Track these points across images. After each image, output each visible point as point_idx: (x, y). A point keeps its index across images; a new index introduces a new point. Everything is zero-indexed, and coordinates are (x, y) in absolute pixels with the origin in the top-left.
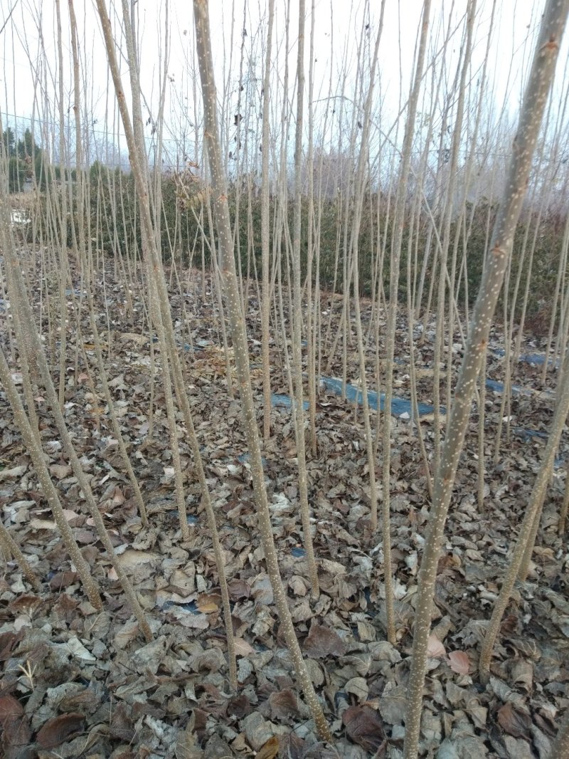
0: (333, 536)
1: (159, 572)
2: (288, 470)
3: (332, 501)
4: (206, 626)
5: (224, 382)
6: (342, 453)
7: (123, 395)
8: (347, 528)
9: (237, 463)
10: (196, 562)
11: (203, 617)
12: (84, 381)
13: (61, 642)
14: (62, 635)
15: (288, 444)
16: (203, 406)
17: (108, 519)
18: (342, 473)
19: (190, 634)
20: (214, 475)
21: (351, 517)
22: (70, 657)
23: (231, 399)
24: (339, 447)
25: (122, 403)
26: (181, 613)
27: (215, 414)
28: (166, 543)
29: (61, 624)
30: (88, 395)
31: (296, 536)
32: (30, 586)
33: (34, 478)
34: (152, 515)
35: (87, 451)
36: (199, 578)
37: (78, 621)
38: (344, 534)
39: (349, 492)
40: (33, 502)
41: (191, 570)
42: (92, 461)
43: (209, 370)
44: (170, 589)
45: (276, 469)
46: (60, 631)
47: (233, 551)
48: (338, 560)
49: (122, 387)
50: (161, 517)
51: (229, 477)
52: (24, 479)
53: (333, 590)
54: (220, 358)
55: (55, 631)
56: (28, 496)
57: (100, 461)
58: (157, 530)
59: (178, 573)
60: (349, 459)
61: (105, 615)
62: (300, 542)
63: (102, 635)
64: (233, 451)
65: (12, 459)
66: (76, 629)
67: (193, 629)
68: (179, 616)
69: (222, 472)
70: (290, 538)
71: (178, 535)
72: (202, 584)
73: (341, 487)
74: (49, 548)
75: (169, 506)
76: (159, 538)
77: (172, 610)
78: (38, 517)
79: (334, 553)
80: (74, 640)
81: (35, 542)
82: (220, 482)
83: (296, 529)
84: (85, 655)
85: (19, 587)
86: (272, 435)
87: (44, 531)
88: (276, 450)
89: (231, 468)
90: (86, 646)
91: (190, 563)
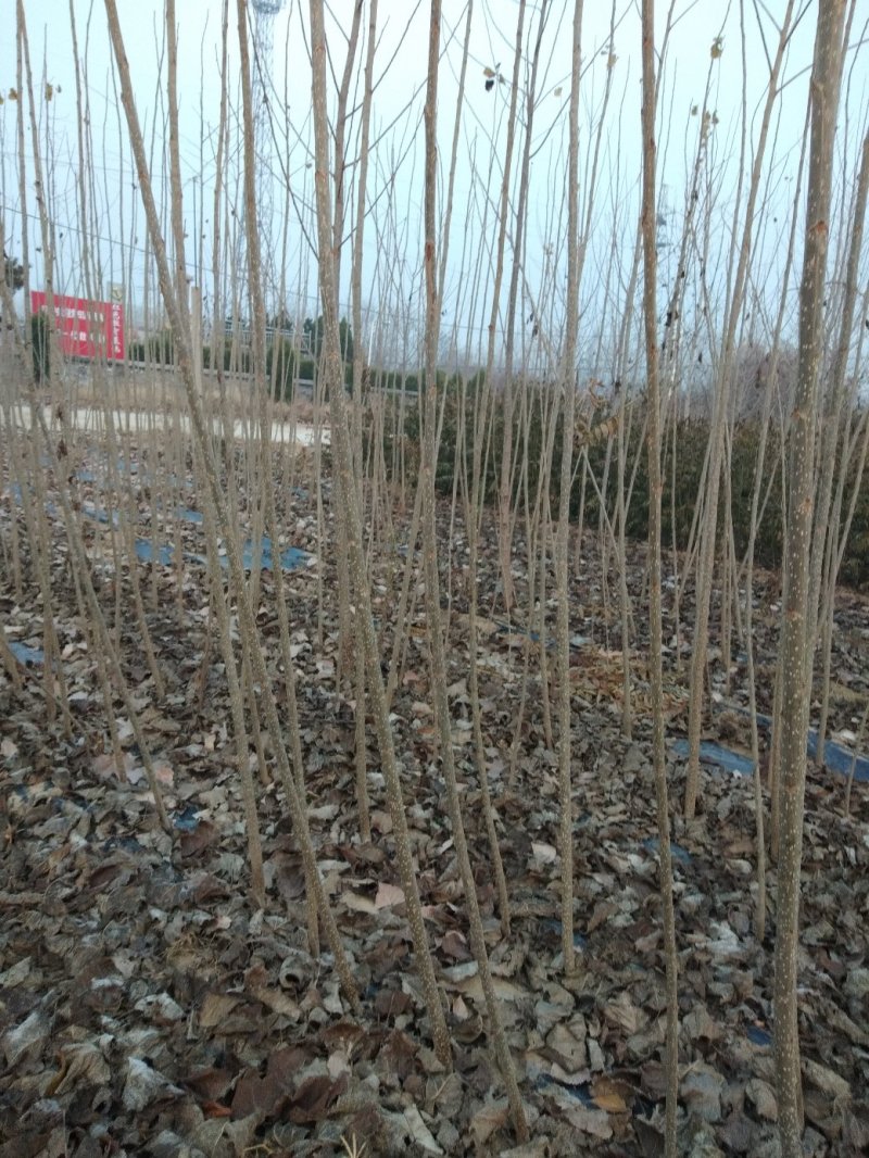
0: (822, 1019)
1: (530, 1022)
2: (731, 881)
3: (811, 950)
4: (607, 1135)
5: (614, 708)
6: (825, 864)
7: (464, 711)
8: (846, 1009)
9: (644, 854)
10: (587, 1017)
11: (603, 1117)
12: (411, 683)
13: (392, 1109)
14: (394, 1098)
15: (728, 833)
16: (584, 746)
17: (451, 913)
18: (826, 900)
19: (582, 1142)
20: (610, 869)
21: (850, 988)
22: (407, 1140)
23: (628, 739)
24: (819, 853)
25: (463, 724)
26: (567, 1101)
27: (603, 762)
28: (539, 973)
29: (393, 1080)
30: (417, 706)
31: (755, 1006)
32: (347, 1005)
33: (348, 827)
34: (516, 919)
35: (421, 796)
36: (593, 1044)
37: (414, 1080)
38: (841, 1020)
39: (841, 940)
40: (346, 865)
41: (580, 1029)
42: (427, 814)
43: (590, 687)
44: (548, 1054)
45: (710, 875)
46: (391, 1089)
47: (647, 1010)
48: (834, 1067)
49: (463, 698)
50: (530, 925)
51: (633, 876)
52: (335, 827)
53: (832, 1125)
54: (607, 668)
55: (385, 1090)
56: (340, 854)
57: (439, 814)
58: (526, 947)
59: (561, 1030)
60: (838, 878)
61: (455, 1079)
62: (762, 1017)
63: (452, 1112)
64: (633, 830)
65: (319, 793)
66: (412, 1092)
67: (589, 1135)
68: (563, 1105)
69: (622, 866)
70: (744, 1007)
71: (557, 962)
72: (598, 1057)
73: (826, 928)
74: (369, 945)
75: (542, 909)
76: (528, 962)
77: (551, 1090)
78: (354, 890)
79: (827, 1052)
80: (412, 1111)
81: (349, 930)
82: (620, 882)
83: (753, 993)
84: (427, 1142)
85: (334, 1004)
86: (698, 813)
87: (363, 915)
88: (706, 840)
89: (634, 859)
90: (429, 1126)
91: (578, 1017)
